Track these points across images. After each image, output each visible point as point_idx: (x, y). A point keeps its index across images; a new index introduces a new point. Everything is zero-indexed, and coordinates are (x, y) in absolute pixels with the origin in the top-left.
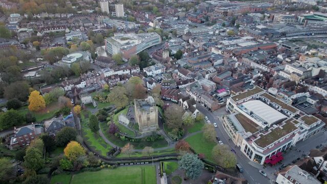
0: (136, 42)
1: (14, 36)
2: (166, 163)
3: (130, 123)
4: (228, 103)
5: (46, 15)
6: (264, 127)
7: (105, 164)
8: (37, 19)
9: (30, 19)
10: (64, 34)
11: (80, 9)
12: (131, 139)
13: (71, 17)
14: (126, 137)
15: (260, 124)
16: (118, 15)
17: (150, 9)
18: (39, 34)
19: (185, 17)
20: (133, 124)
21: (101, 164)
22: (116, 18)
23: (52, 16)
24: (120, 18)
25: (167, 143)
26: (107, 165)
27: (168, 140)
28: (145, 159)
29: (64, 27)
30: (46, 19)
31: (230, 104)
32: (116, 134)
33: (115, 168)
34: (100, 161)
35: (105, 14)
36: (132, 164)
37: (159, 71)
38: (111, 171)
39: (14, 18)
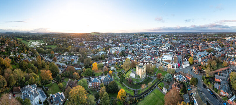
0: (119, 49)
1: (85, 46)
2: (160, 84)
3: (136, 76)
4: (158, 60)
5: (92, 41)
6: (171, 60)
7: (138, 99)
8: (89, 42)
9: (88, 42)
10: (96, 46)
11: (100, 40)
12: (139, 83)
13: (98, 42)
14: (137, 83)
15: (170, 60)
16: (110, 42)
17: (118, 41)
18: (90, 46)
19: (128, 43)
20: (137, 76)
21: (136, 101)
22: (109, 43)
23: (93, 42)
24: (111, 43)
25: (152, 79)
26: (139, 99)
27: (152, 78)
28: (152, 88)
29: (96, 44)
30: (92, 42)
31: (159, 60)
32: (132, 83)
33: (143, 99)
34: (134, 98)
35: (106, 42)
36: (145, 95)
37: (131, 57)
38: (142, 101)
39: (85, 42)
